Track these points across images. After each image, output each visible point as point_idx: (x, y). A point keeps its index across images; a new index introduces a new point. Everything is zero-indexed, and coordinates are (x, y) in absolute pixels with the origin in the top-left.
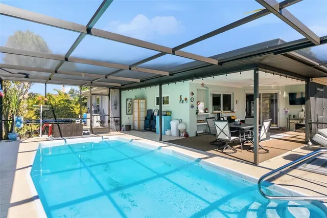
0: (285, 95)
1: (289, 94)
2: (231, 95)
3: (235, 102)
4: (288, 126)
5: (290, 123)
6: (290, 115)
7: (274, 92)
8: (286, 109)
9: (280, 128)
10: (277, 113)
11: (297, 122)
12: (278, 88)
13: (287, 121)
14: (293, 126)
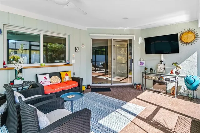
0: (141, 41)
1: (145, 39)
2: (65, 38)
3: (72, 50)
4: (144, 83)
5: (146, 79)
6: (146, 69)
7: (127, 37)
8: (142, 60)
9: (135, 85)
10: (131, 65)
11: (156, 78)
12: (132, 32)
13: (143, 77)
14: (149, 83)
